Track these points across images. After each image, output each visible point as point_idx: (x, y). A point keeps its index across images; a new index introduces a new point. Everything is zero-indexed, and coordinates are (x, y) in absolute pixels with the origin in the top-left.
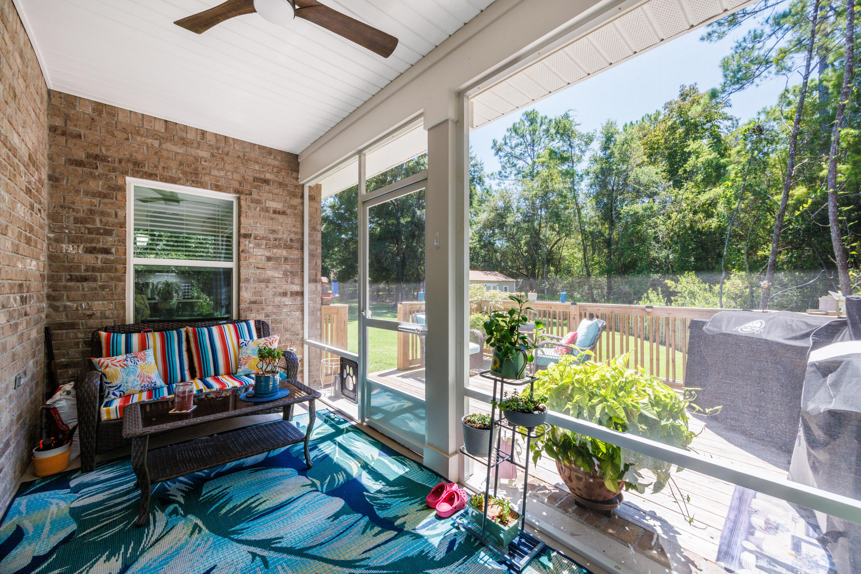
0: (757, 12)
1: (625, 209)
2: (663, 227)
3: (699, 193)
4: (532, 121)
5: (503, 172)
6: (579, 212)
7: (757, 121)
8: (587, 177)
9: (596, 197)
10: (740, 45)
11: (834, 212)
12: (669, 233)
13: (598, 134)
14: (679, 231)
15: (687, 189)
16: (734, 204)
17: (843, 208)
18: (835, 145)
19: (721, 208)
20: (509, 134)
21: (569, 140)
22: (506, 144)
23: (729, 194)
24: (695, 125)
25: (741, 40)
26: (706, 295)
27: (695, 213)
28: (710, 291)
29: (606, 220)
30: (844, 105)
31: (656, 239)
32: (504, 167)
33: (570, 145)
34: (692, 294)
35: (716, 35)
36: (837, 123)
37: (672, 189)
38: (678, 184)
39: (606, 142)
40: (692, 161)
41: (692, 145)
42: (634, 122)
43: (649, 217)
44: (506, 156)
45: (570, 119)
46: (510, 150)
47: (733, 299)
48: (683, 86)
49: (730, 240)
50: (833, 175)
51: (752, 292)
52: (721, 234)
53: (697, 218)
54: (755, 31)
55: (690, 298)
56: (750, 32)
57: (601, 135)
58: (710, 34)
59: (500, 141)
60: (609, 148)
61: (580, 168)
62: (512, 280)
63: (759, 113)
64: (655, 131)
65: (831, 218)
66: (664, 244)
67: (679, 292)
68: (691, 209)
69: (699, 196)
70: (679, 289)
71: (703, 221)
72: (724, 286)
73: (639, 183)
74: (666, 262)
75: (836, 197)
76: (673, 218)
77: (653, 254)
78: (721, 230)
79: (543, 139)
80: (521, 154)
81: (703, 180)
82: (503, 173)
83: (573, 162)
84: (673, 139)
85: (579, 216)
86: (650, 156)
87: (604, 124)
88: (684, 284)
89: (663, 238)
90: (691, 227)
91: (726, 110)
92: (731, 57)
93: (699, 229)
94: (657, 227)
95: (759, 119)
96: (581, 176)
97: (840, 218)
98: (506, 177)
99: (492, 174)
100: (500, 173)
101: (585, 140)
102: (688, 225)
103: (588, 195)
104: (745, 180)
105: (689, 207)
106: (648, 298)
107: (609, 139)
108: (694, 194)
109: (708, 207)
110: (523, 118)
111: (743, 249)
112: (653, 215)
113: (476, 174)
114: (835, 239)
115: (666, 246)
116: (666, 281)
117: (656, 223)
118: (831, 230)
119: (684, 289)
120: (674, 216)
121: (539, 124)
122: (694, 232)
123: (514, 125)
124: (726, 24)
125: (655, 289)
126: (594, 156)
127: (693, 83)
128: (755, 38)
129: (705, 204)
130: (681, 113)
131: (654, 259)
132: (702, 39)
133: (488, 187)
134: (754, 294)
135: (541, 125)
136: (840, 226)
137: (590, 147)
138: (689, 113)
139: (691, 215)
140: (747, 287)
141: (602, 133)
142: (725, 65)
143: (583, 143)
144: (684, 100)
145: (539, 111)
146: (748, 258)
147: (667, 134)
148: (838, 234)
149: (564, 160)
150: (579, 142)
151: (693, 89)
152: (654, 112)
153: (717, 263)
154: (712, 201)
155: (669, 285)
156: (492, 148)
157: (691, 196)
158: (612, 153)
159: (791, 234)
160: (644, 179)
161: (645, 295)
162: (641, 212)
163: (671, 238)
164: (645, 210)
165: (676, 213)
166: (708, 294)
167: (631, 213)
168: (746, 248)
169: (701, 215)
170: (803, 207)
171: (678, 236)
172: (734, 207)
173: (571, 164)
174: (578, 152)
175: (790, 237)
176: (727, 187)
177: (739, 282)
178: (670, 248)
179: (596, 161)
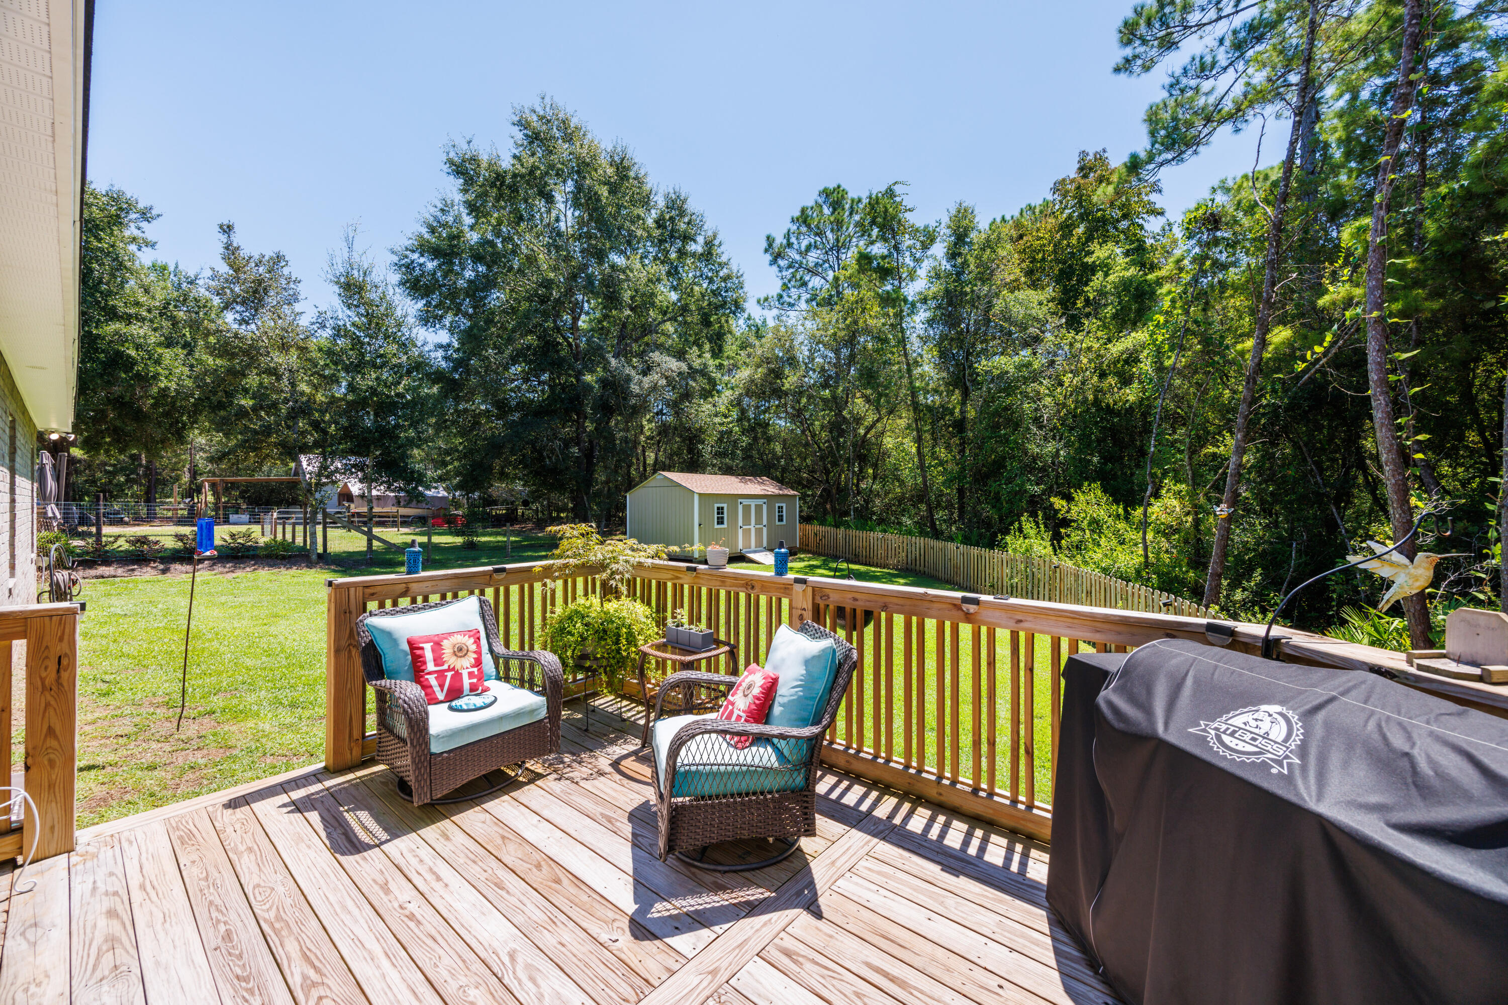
0: (1205, 25)
1: (983, 365)
2: (1049, 399)
3: (1109, 340)
4: (836, 205)
5: (785, 294)
6: (909, 371)
7: (1210, 204)
8: (925, 307)
9: (939, 345)
10: (1178, 82)
11: (1379, 363)
12: (1059, 412)
13: (944, 231)
14: (1076, 408)
15: (1089, 332)
16: (1169, 357)
17: (1397, 354)
18: (1382, 213)
19: (1146, 366)
20: (795, 227)
21: (894, 237)
22: (790, 245)
23: (1160, 338)
24: (1104, 221)
25: (1178, 71)
26: (1119, 526)
27: (1103, 375)
28: (1127, 519)
29: (956, 386)
30: (1403, 121)
31: (1037, 421)
32: (785, 287)
33: (896, 248)
34: (1096, 525)
35: (1139, 62)
36: (1387, 162)
37: (1064, 331)
38: (1074, 323)
39: (956, 244)
40: (1097, 280)
41: (1099, 252)
42: (1008, 218)
43: (1026, 380)
44: (790, 267)
45: (898, 199)
46: (798, 257)
47: (1165, 535)
48: (1084, 153)
49: (1160, 425)
50: (1377, 280)
51: (1197, 522)
52: (1145, 415)
53: (1105, 385)
54: (1202, 58)
55: (1093, 531)
56: (1193, 59)
57: (948, 232)
58: (1127, 61)
59: (780, 240)
60: (960, 254)
61: (912, 290)
62: (792, 492)
63: (1214, 190)
64: (1038, 230)
65: (1373, 376)
66: (1051, 430)
67: (1074, 521)
68: (1095, 369)
69: (1109, 346)
70: (1073, 514)
71: (1116, 390)
72: (1149, 510)
73: (1009, 320)
74: (1053, 463)
75: (1384, 330)
76: (1066, 384)
77: (1033, 449)
78: (1144, 407)
79: (854, 240)
80: (817, 264)
81: (1115, 316)
82: (786, 299)
83: (900, 278)
84: (1068, 245)
85: (910, 376)
86: (1029, 273)
87: (953, 212)
88: (1083, 505)
89: (1049, 420)
90: (1097, 401)
91: (1154, 197)
92: (1161, 106)
93: (1108, 405)
94: (1039, 400)
95: (1213, 200)
96: (913, 305)
97: (1392, 378)
98: (791, 305)
99: (766, 299)
100: (780, 297)
101: (922, 238)
102: (1091, 397)
103: (924, 340)
104: (1187, 313)
105: (1093, 365)
106: (1020, 530)
107: (960, 237)
108: (1101, 341)
109: (1123, 366)
110: (820, 200)
111: (1181, 442)
112: (1035, 377)
113: (730, 294)
114: (1382, 425)
115: (1055, 434)
116: (1052, 499)
117: (1038, 393)
118: (1373, 404)
119: (1083, 515)
120: (1067, 379)
121: (847, 213)
122: (1099, 409)
123: (803, 211)
124: (1156, 43)
125: (1034, 514)
126: (934, 268)
127: (1099, 149)
128: (1203, 69)
129: (1118, 361)
130: (1081, 198)
131: (1035, 458)
132: (1117, 70)
133: (760, 323)
134: (1202, 528)
135: (851, 214)
136: (1392, 394)
137: (929, 253)
138: (1095, 199)
139: (1096, 379)
140: (1188, 514)
141: (949, 227)
142: (1152, 119)
143: (918, 245)
144: (1085, 176)
145: (847, 188)
146: (1190, 458)
147: (1058, 236)
148: (1388, 413)
149: (885, 273)
150: (911, 242)
151: (1100, 158)
152: (1041, 202)
153: (1138, 466)
154: (1131, 354)
155: (1057, 506)
156: (766, 251)
157: (1096, 346)
158: (965, 264)
159: (1264, 415)
160: (1018, 312)
161: (1016, 525)
162: (1011, 369)
163: (1063, 421)
164: (1019, 368)
165: (1070, 375)
166: (1121, 525)
167: (996, 372)
168: (1187, 440)
169: (1112, 380)
170: (1313, 353)
171: (1074, 416)
172: (1168, 363)
173: (896, 283)
174: (908, 260)
175: (1263, 421)
176: (1157, 326)
177: (1175, 503)
178: (1061, 439)
179: (938, 276)
